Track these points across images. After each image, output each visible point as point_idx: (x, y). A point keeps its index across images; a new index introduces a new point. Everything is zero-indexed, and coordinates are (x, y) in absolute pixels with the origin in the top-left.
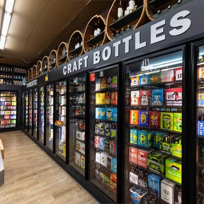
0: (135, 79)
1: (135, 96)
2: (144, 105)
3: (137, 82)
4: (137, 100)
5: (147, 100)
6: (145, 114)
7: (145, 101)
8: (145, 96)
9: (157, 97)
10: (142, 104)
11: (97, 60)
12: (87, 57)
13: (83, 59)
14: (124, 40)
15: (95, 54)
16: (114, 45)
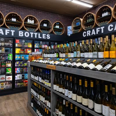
11: (21, 35)
12: (14, 31)
13: (10, 31)
14: (35, 33)
15: (20, 32)
16: (31, 33)
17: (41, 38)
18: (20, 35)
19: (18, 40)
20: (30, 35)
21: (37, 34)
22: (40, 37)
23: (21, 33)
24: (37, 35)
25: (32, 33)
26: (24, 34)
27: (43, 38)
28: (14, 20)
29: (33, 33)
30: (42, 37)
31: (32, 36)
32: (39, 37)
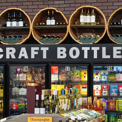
0: (97, 76)
1: (97, 89)
2: (104, 96)
3: (98, 78)
4: (99, 92)
5: (107, 92)
6: (105, 102)
7: (105, 93)
8: (105, 89)
9: (114, 90)
10: (103, 95)
11: (62, 55)
12: (47, 49)
13: (40, 49)
14: (93, 48)
15: (59, 49)
16: (83, 48)
17: (109, 57)
18: (59, 57)
19: (56, 67)
20: (82, 52)
21: (98, 48)
22: (107, 54)
23: (62, 51)
24: (100, 52)
25: (86, 49)
26: (67, 52)
27: (115, 56)
28: (51, 22)
29: (88, 48)
30: (112, 56)
31: (86, 56)
32: (105, 56)
